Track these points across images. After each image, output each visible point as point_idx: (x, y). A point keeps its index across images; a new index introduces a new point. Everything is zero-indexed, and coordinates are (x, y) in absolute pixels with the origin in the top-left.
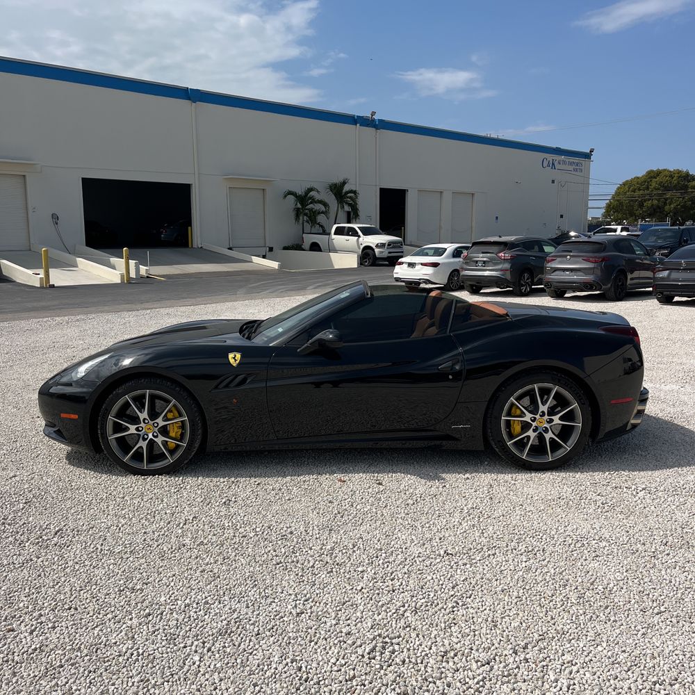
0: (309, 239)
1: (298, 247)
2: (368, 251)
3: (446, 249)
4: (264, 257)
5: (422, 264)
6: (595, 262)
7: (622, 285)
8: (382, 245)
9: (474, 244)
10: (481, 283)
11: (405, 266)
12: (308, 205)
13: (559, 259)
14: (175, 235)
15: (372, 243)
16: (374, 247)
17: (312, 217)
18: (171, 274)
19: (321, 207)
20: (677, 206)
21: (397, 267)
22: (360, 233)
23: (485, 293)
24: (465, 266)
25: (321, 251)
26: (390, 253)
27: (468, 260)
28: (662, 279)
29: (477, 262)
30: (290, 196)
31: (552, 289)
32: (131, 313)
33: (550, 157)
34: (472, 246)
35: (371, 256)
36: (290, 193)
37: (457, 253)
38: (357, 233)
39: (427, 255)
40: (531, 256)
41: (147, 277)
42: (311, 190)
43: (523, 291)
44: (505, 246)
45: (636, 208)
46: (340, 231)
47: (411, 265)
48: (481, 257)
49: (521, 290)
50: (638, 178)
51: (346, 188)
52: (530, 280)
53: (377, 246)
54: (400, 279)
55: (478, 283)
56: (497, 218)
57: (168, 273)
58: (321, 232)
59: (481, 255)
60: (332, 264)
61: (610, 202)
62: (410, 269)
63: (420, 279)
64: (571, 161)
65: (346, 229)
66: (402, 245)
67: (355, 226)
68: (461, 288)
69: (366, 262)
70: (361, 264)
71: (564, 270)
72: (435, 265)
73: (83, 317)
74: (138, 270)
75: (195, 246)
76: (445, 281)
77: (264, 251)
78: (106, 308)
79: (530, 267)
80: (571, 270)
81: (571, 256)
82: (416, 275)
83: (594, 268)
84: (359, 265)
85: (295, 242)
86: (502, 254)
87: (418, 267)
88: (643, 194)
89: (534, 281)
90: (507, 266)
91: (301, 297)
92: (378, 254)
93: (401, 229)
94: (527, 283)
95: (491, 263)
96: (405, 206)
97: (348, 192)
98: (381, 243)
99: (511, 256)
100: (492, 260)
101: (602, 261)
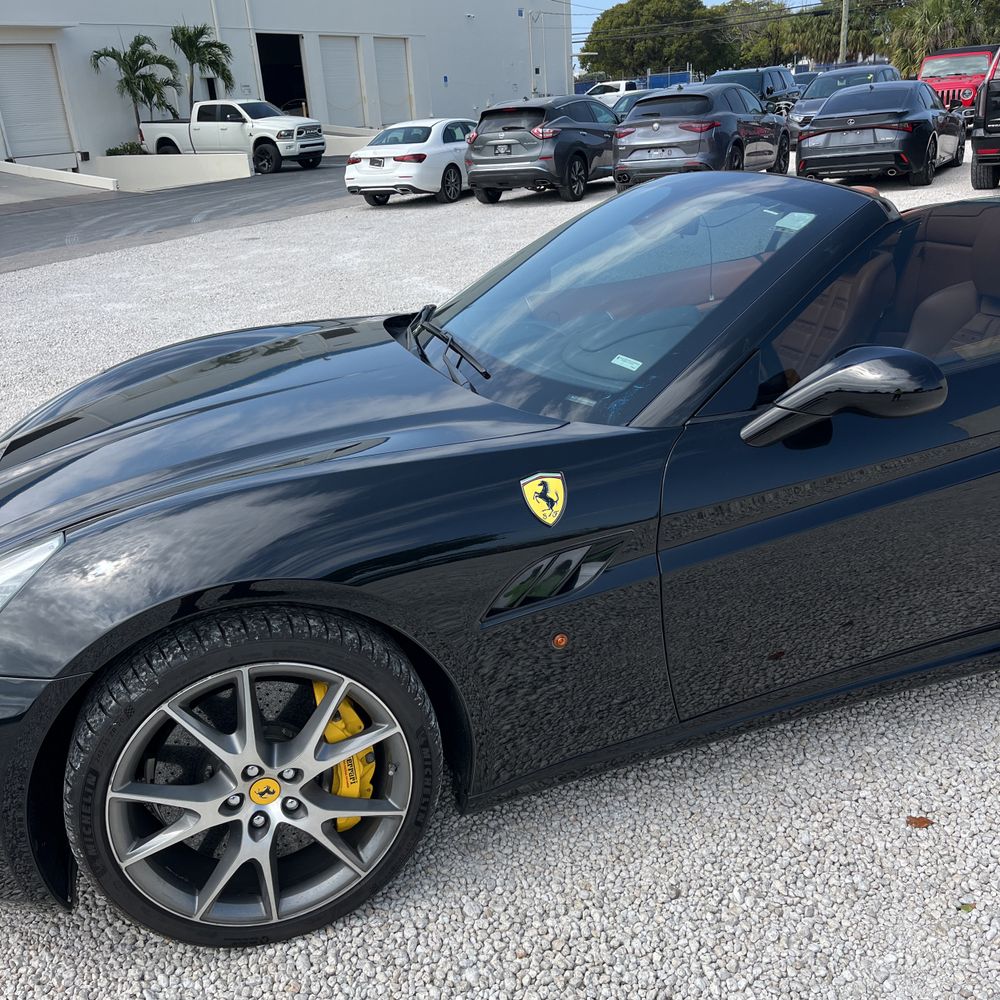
0: (153, 132)
1: (135, 149)
2: (264, 145)
3: (429, 129)
4: (75, 170)
5: (395, 159)
6: (702, 131)
8: (289, 134)
9: (486, 115)
10: (503, 183)
11: (365, 164)
12: (137, 70)
13: (640, 130)
15: (270, 131)
16: (275, 139)
19: (165, 72)
20: (680, 46)
21: (350, 167)
22: (245, 115)
23: (507, 201)
24: (475, 156)
25: (180, 153)
26: (302, 146)
27: (478, 145)
28: (815, 150)
29: (496, 146)
34: (482, 120)
35: (272, 154)
36: (104, 53)
37: (448, 136)
38: (240, 115)
39: (395, 141)
40: (580, 129)
42: (140, 42)
43: (575, 192)
44: (538, 114)
45: (623, 54)
46: (207, 115)
47: (376, 162)
48: (503, 137)
49: (572, 190)
50: (621, 6)
51: (205, 39)
52: (582, 172)
53: (279, 136)
54: (359, 188)
56: (446, 78)
58: (171, 117)
59: (502, 135)
62: (375, 168)
63: (395, 187)
65: (218, 110)
66: (320, 131)
67: (235, 103)
68: (464, 195)
69: (264, 165)
70: (257, 171)
71: (649, 148)
72: (419, 158)
76: (437, 186)
77: (72, 160)
79: (580, 148)
80: (662, 147)
81: (660, 123)
82: (388, 180)
83: (700, 140)
84: (254, 173)
85: (127, 140)
86: (538, 130)
87: (389, 164)
88: (632, 32)
89: (590, 173)
90: (548, 150)
91: (194, 238)
92: (283, 152)
93: (301, 106)
94: (580, 177)
95: (520, 146)
96: (301, 64)
97: (209, 45)
98: (286, 131)
99: (553, 132)
100: (521, 141)
101: (710, 128)
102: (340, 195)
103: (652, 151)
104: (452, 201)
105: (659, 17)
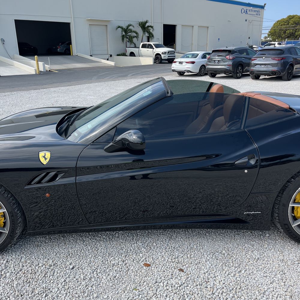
0: (129, 50)
1: (124, 55)
2: (159, 56)
3: (198, 54)
4: (108, 60)
5: (186, 62)
6: (279, 60)
7: (291, 72)
8: (165, 53)
9: (213, 51)
10: (217, 72)
11: (177, 63)
12: (128, 33)
13: (258, 59)
14: (65, 49)
15: (160, 52)
16: (161, 54)
17: (131, 40)
18: (61, 69)
19: (135, 34)
21: (173, 64)
22: (154, 47)
23: (218, 77)
24: (209, 63)
25: (135, 56)
26: (168, 57)
27: (210, 60)
29: (215, 61)
30: (120, 29)
31: (254, 75)
32: (35, 91)
33: (245, 8)
34: (212, 53)
35: (160, 58)
36: (119, 27)
37: (204, 57)
38: (153, 47)
39: (188, 57)
40: (242, 57)
41: (49, 71)
42: (130, 25)
43: (238, 76)
44: (230, 52)
45: (282, 34)
46: (144, 46)
47: (181, 63)
48: (217, 58)
49: (237, 76)
50: (284, 19)
51: (147, 25)
52: (241, 70)
53: (162, 53)
54: (175, 70)
55: (215, 72)
56: (219, 39)
57: (60, 69)
58: (134, 46)
59: (217, 57)
60: (141, 63)
61: (271, 31)
62: (180, 65)
63: (185, 70)
64: (255, 10)
65: (147, 45)
66: (174, 53)
67: (152, 43)
68: (206, 74)
69: (157, 61)
70: (155, 63)
71: (261, 64)
72: (193, 63)
73: (8, 93)
74: (44, 67)
75: (74, 55)
76: (197, 71)
77: (107, 57)
78: (23, 88)
79: (242, 63)
80: (265, 64)
81: (265, 57)
82: (183, 68)
83: (277, 63)
84: (154, 63)
85: (123, 52)
86: (228, 57)
87: (184, 64)
88: (285, 27)
89: (244, 71)
90: (230, 63)
91: (125, 80)
92: (163, 58)
93: (174, 45)
94: (240, 72)
95: (222, 61)
96: (175, 33)
97: (148, 27)
98: (164, 52)
99: (233, 58)
100: (223, 60)
101: (282, 59)
102: (170, 72)
103: (262, 65)
104: (202, 76)
105: (296, 23)
